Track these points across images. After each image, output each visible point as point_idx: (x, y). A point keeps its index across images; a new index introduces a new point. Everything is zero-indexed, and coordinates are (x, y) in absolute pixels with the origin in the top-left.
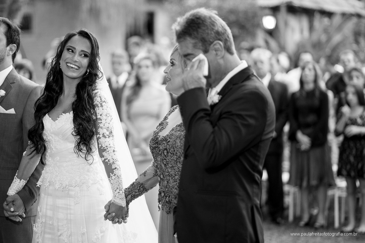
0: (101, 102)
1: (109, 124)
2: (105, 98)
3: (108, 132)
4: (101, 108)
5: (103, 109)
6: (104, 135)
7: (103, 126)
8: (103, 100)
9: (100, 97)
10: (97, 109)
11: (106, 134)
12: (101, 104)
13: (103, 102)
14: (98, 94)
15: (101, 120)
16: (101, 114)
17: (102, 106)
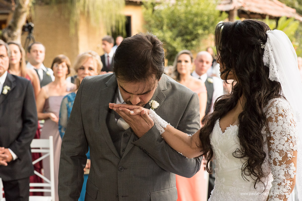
0: (277, 114)
1: (284, 145)
2: (283, 110)
3: (281, 157)
4: (275, 124)
5: (277, 126)
6: (276, 160)
7: (276, 149)
8: (281, 111)
9: (277, 107)
10: (270, 123)
11: (277, 160)
12: (276, 118)
13: (279, 115)
14: (276, 103)
15: (274, 140)
16: (275, 131)
17: (277, 121)
